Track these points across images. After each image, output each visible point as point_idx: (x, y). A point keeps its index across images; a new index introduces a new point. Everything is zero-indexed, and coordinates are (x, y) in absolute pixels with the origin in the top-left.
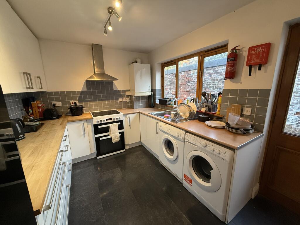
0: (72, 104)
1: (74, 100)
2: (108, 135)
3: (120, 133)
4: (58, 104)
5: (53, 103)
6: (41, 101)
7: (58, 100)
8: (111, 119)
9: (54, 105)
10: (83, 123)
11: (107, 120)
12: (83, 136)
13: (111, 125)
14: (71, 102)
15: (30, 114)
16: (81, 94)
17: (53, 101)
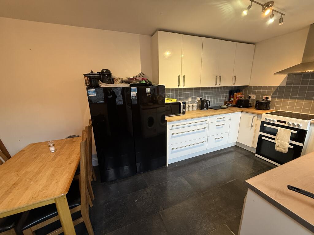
0: (264, 98)
1: (267, 95)
2: (274, 139)
3: (291, 144)
4: (253, 97)
5: (249, 96)
6: (243, 93)
7: (254, 94)
8: (285, 122)
9: (250, 97)
10: (254, 117)
11: (278, 121)
12: (250, 128)
13: (279, 128)
14: (264, 97)
15: (231, 101)
16: (277, 89)
17: (250, 94)
